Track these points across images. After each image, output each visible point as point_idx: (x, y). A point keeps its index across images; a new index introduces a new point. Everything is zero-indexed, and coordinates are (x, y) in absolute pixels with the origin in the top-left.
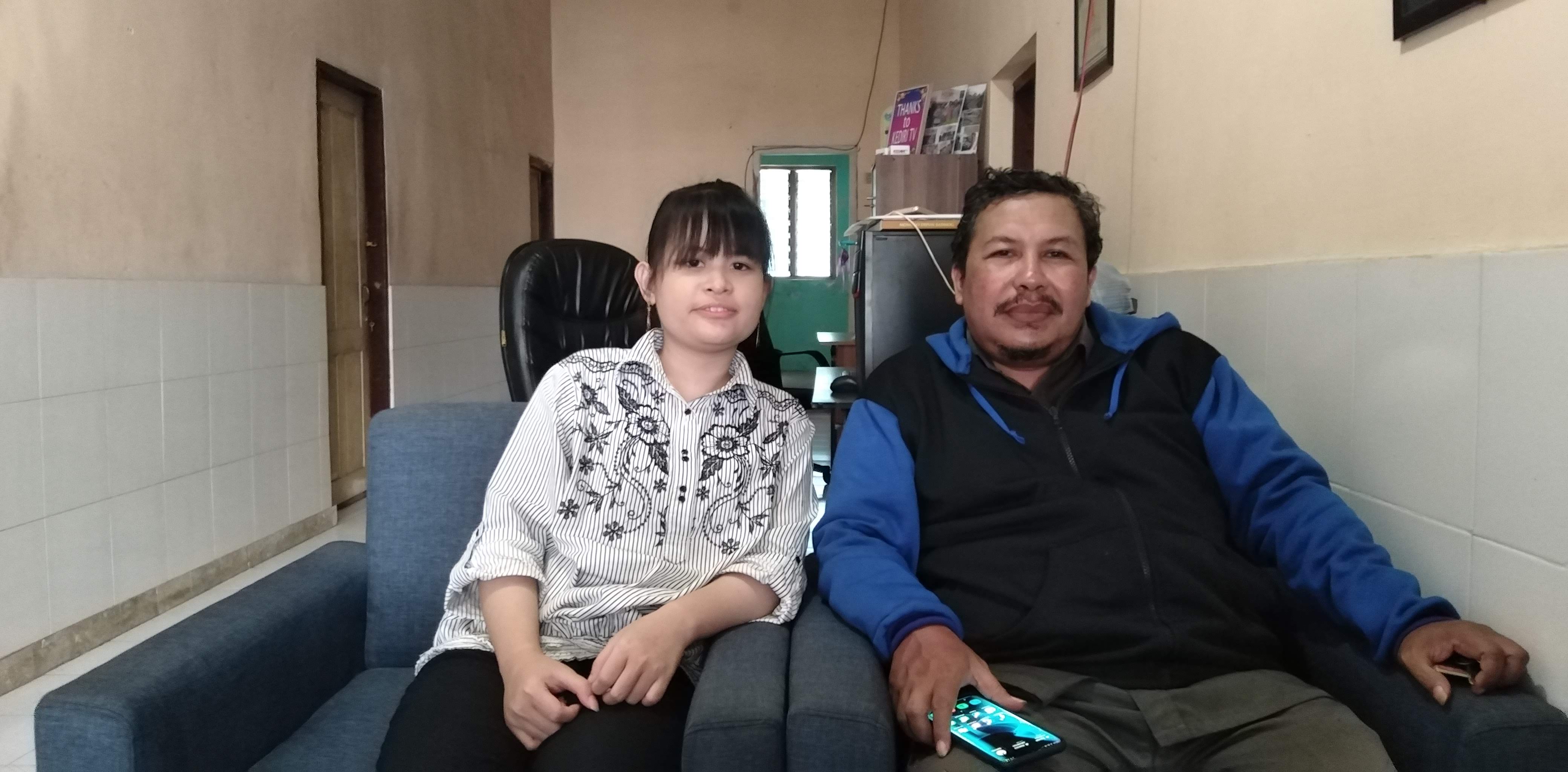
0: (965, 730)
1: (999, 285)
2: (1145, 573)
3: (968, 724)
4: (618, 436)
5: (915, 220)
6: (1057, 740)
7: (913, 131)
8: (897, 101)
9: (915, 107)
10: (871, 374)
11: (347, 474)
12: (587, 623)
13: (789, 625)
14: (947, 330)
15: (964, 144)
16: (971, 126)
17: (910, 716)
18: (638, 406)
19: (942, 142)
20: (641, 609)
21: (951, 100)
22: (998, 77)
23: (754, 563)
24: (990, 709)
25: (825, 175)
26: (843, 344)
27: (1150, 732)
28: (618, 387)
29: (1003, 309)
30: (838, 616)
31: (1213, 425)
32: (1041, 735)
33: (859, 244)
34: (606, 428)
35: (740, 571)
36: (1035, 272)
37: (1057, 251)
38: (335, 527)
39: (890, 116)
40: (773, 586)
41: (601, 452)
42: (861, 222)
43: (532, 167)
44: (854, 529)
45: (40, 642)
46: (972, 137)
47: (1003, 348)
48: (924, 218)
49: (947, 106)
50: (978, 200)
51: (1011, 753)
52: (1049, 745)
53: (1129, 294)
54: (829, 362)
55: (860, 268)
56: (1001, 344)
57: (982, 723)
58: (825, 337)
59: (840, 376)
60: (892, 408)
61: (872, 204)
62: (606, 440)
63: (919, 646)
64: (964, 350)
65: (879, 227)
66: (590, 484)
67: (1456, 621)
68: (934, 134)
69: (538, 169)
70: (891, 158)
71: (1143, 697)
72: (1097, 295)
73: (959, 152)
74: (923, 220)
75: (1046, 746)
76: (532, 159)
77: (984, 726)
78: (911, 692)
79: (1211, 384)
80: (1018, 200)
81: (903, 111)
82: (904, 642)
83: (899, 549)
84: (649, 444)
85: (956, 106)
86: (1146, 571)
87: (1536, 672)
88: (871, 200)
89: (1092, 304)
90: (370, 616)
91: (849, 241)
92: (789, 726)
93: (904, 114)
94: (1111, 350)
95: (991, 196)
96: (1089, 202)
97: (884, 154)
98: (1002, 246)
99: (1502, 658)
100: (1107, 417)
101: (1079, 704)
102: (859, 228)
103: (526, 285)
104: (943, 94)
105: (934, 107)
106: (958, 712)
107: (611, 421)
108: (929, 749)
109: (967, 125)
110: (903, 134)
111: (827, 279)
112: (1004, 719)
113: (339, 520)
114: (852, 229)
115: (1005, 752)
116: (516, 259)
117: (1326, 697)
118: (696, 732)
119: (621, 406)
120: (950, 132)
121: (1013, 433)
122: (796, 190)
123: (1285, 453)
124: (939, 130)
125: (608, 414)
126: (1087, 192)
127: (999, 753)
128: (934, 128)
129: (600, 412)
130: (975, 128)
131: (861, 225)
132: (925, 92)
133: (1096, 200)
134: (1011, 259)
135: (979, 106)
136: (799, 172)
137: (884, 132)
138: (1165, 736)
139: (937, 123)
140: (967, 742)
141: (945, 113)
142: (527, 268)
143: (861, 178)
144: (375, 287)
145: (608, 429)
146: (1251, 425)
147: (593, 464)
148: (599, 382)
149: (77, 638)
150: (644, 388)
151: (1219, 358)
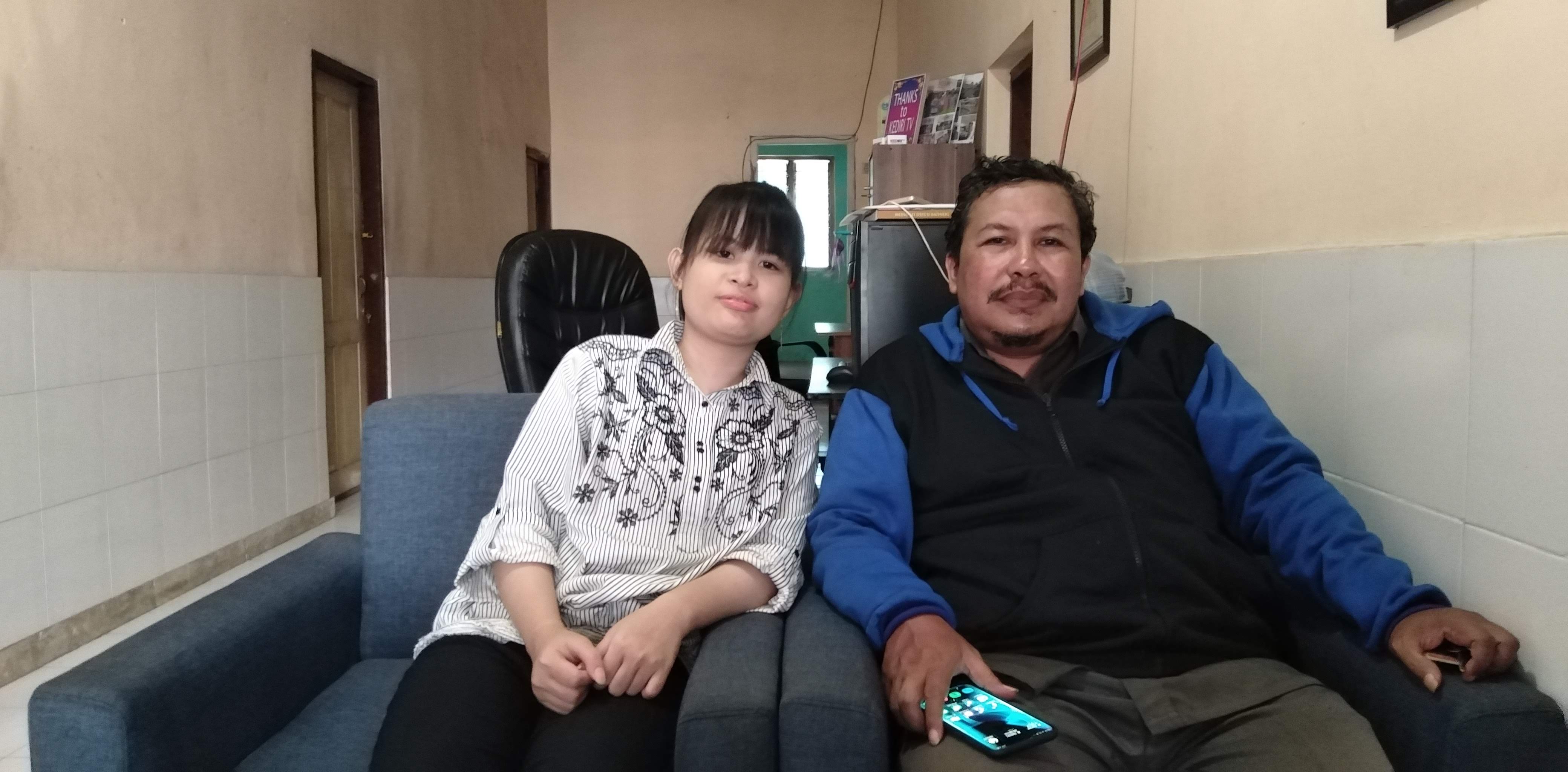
0: (957, 719)
1: (994, 272)
2: (1137, 562)
3: (960, 712)
4: (635, 425)
5: (910, 210)
6: (1048, 728)
7: (910, 121)
8: (894, 90)
9: (912, 97)
10: (865, 363)
11: (345, 466)
12: (587, 611)
13: (783, 616)
14: (940, 320)
15: (962, 133)
16: (968, 116)
17: (903, 705)
18: (656, 395)
19: (938, 132)
20: (641, 598)
21: (949, 89)
22: (997, 64)
23: (755, 552)
24: (982, 697)
25: (823, 165)
26: (841, 335)
27: (1142, 721)
28: (638, 375)
29: (998, 296)
30: (832, 606)
31: (1205, 412)
32: (1033, 723)
33: (855, 234)
34: (623, 416)
35: (741, 558)
36: (1029, 260)
37: (1051, 238)
38: (333, 520)
39: (887, 105)
40: (772, 576)
41: (618, 440)
42: (856, 212)
43: (528, 157)
44: (849, 518)
45: (37, 635)
46: (969, 126)
47: (997, 334)
48: (920, 208)
49: (943, 95)
50: (972, 188)
51: (1003, 740)
52: (1040, 733)
53: (1124, 283)
54: (827, 352)
55: (855, 259)
56: (995, 330)
57: (975, 712)
58: (823, 328)
59: (837, 366)
60: (886, 398)
61: (869, 194)
62: (624, 428)
63: (912, 637)
64: (958, 338)
65: (875, 217)
66: (606, 471)
67: (1445, 609)
68: (931, 123)
69: (534, 160)
70: (888, 148)
71: (1134, 685)
72: (1091, 284)
73: (956, 142)
74: (919, 210)
75: (1037, 734)
76: (528, 150)
77: (977, 714)
78: (903, 680)
79: (1204, 372)
80: (1013, 187)
81: (900, 100)
82: (896, 632)
83: (893, 539)
84: (666, 434)
85: (953, 96)
86: (1138, 560)
87: (1527, 660)
88: (868, 190)
89: (1086, 292)
90: (366, 608)
91: (847, 231)
92: (782, 715)
93: (901, 104)
94: (1104, 337)
95: (984, 184)
96: (1084, 191)
97: (881, 144)
98: (996, 233)
99: (1493, 646)
100: (1100, 403)
101: (1072, 693)
102: (854, 218)
103: (522, 276)
104: (940, 83)
105: (931, 96)
106: (951, 701)
107: (629, 409)
108: (922, 737)
109: (964, 114)
110: (900, 124)
111: (825, 270)
112: (996, 708)
113: (338, 511)
114: (847, 220)
115: (997, 740)
116: (512, 249)
117: (1317, 685)
118: (689, 721)
119: (639, 394)
120: (947, 122)
121: (1006, 420)
122: (794, 180)
123: (1279, 440)
124: (936, 120)
125: (626, 402)
126: (1081, 181)
127: (991, 741)
128: (931, 117)
129: (618, 401)
130: (972, 117)
131: (857, 215)
132: (923, 81)
133: (1090, 189)
134: (1005, 246)
135: (976, 95)
136: (797, 162)
137: (882, 122)
138: (1157, 724)
139: (934, 112)
140: (959, 731)
141: (942, 103)
142: (523, 259)
143: (859, 168)
144: (370, 278)
145: (625, 418)
146: (1246, 412)
147: (609, 451)
148: (618, 370)
149: (75, 631)
150: (663, 377)
151: (1212, 346)
